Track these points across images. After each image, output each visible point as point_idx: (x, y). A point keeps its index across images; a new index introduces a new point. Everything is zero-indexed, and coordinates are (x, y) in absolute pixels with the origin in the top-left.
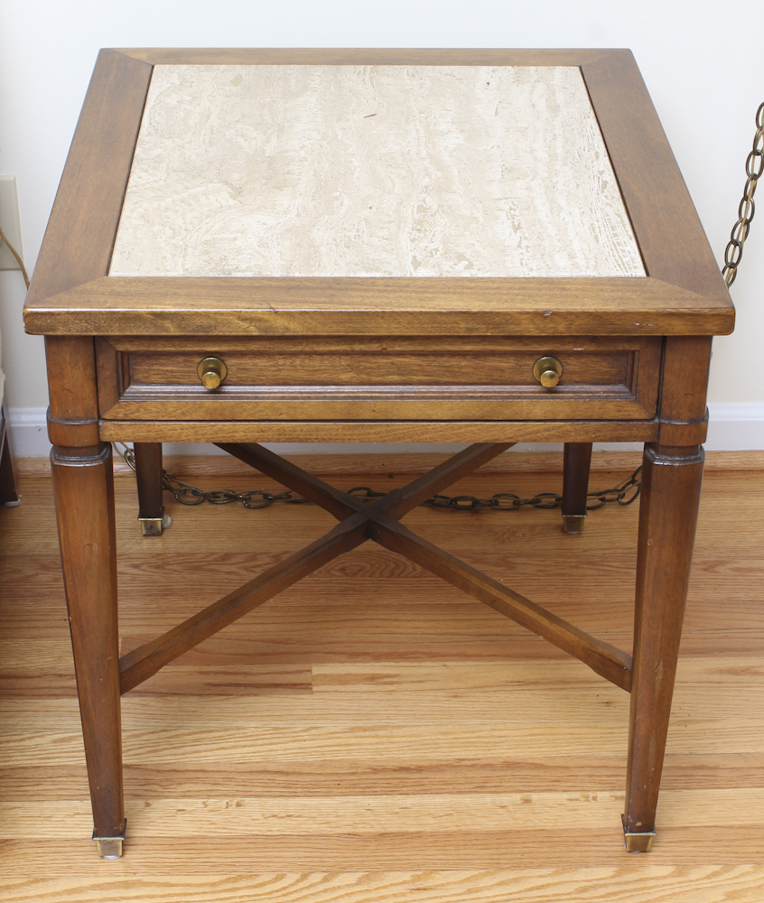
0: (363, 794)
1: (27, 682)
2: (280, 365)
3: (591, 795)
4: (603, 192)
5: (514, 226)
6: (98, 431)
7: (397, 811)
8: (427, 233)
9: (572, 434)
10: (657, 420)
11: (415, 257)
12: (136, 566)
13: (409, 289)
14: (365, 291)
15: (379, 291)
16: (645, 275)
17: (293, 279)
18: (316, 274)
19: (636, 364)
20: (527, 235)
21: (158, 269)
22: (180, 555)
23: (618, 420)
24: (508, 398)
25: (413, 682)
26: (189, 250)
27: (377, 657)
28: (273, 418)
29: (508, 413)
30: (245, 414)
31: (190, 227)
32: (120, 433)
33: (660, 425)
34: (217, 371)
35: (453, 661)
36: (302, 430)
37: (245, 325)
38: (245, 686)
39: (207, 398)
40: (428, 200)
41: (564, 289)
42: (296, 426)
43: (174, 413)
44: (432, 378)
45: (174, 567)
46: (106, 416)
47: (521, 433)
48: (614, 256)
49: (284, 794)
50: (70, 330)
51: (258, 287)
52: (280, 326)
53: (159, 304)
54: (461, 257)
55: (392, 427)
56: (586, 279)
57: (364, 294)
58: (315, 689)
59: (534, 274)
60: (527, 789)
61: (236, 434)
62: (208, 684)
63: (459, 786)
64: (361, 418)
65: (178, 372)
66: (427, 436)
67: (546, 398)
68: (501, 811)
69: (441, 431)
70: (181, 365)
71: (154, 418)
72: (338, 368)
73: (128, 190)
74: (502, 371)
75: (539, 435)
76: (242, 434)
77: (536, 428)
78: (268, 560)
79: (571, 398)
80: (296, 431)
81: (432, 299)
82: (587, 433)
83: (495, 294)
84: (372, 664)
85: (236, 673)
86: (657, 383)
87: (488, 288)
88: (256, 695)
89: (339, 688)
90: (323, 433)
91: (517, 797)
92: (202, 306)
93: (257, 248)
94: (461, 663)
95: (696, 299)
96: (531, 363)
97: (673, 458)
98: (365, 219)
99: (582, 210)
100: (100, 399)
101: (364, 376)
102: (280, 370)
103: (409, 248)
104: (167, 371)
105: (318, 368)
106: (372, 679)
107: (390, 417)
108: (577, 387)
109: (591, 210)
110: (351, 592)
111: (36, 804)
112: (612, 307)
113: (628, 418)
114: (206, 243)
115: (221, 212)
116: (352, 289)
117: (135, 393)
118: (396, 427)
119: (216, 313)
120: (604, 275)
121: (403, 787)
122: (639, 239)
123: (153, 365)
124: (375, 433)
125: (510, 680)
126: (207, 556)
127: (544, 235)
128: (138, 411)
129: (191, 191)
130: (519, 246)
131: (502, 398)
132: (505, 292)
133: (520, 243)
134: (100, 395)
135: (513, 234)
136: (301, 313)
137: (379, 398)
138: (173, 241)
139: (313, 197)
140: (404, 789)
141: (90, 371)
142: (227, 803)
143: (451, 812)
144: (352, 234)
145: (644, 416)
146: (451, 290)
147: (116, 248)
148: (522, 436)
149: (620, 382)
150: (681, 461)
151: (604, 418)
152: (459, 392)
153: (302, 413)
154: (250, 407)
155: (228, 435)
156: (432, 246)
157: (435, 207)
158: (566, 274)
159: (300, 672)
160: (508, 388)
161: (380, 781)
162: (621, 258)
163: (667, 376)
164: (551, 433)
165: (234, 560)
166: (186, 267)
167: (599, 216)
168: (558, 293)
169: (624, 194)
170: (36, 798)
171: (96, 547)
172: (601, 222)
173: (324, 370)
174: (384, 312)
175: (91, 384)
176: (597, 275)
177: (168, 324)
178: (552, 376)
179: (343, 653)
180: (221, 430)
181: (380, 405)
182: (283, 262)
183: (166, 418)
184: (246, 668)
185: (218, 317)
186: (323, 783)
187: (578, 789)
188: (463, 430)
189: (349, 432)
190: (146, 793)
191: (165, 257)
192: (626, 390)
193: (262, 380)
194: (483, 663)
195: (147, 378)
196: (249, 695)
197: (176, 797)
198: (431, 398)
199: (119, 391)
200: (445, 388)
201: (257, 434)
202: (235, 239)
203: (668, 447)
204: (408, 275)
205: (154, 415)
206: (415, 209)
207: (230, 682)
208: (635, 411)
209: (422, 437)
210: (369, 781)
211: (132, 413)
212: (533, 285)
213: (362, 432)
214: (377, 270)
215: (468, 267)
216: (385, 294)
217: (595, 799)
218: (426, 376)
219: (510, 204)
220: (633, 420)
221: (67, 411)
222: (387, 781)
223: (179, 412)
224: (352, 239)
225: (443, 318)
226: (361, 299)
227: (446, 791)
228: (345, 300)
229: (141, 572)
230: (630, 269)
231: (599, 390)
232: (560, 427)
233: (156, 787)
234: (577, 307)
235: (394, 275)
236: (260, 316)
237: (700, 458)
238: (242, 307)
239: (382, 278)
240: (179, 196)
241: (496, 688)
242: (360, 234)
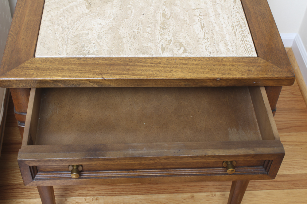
0: (138, 194)
2: (107, 165)
3: (214, 193)
4: (235, 5)
5: (201, 25)
7: (150, 201)
8: (167, 30)
11: (162, 45)
13: (161, 65)
14: (142, 66)
15: (148, 66)
16: (257, 56)
17: (112, 59)
18: (122, 56)
20: (207, 31)
21: (56, 53)
26: (69, 41)
31: (70, 26)
37: (92, 84)
40: (166, 10)
41: (224, 65)
48: (243, 44)
49: (112, 194)
51: (97, 64)
52: (107, 84)
53: (56, 75)
54: (181, 45)
56: (233, 58)
57: (142, 68)
59: (211, 55)
60: (193, 191)
63: (170, 190)
68: (184, 201)
72: (134, 165)
73: (45, 4)
81: (170, 72)
83: (196, 68)
87: (193, 65)
91: (189, 195)
92: (74, 77)
93: (97, 40)
95: (279, 71)
98: (141, 22)
99: (228, 16)
101: (146, 167)
103: (160, 39)
105: (125, 165)
109: (231, 15)
112: (245, 76)
114: (76, 36)
115: (82, 17)
116: (137, 66)
119: (80, 80)
120: (240, 56)
121: (151, 191)
122: (252, 33)
127: (214, 31)
129: (71, 4)
130: (204, 38)
132: (200, 67)
133: (204, 36)
135: (201, 30)
136: (116, 80)
138: (62, 35)
139: (120, 8)
140: (152, 192)
142: (93, 199)
143: (168, 202)
144: (136, 31)
146: (178, 66)
147: (39, 40)
156: (169, 38)
157: (169, 14)
158: (224, 55)
161: (144, 188)
162: (246, 46)
166: (68, 52)
167: (235, 19)
168: (222, 67)
169: (243, 6)
172: (236, 23)
174: (150, 79)
176: (237, 56)
177: (60, 84)
182: (108, 49)
186: (125, 189)
187: (209, 191)
190: (65, 195)
191: (59, 46)
197: (76, 196)
202: (88, 34)
204: (160, 56)
206: (161, 15)
210: (140, 188)
212: (211, 62)
214: (147, 53)
215: (185, 51)
216: (151, 68)
217: (215, 195)
219: (199, 12)
221: (21, 110)
222: (146, 188)
224: (136, 33)
225: (175, 81)
226: (141, 72)
227: (166, 192)
228: (134, 72)
230: (250, 52)
233: (69, 192)
234: (230, 77)
235: (154, 56)
236: (98, 81)
238: (91, 77)
239: (149, 58)
240: (66, 8)
242: (139, 30)
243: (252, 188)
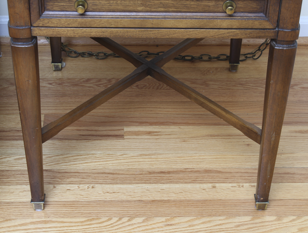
0: (145, 183)
1: (4, 133)
2: (111, 3)
3: (241, 184)
6: (31, 32)
7: (159, 190)
9: (239, 35)
10: (277, 29)
12: (50, 84)
19: (269, 4)
22: (69, 79)
23: (260, 29)
24: (211, 19)
25: (166, 135)
27: (151, 124)
28: (108, 26)
29: (211, 25)
30: (96, 24)
32: (40, 32)
33: (278, 31)
34: (83, 5)
35: (183, 126)
36: (121, 32)
38: (96, 136)
39: (79, 17)
42: (118, 30)
43: (64, 24)
44: (178, 9)
45: (66, 84)
46: (34, 25)
47: (217, 34)
49: (112, 183)
55: (160, 31)
58: (125, 137)
60: (214, 182)
61: (92, 34)
62: (80, 135)
63: (185, 180)
64: (147, 27)
65: (66, 6)
66: (176, 35)
67: (228, 19)
68: (203, 191)
69: (182, 33)
70: (67, 3)
71: (55, 26)
72: (137, 5)
74: (209, 6)
75: (225, 35)
76: (94, 33)
77: (223, 32)
78: (106, 81)
79: (240, 19)
80: (118, 32)
82: (246, 34)
84: (149, 127)
85: (92, 130)
86: (278, 13)
88: (100, 140)
89: (135, 137)
90: (130, 33)
91: (210, 185)
94: (186, 127)
96: (222, 3)
97: (283, 46)
100: (31, 18)
101: (148, 8)
102: (111, 5)
104: (61, 5)
105: (128, 5)
106: (149, 133)
107: (159, 26)
108: (242, 14)
110: (141, 96)
111: (7, 187)
113: (264, 28)
117: (47, 15)
118: (162, 31)
121: (162, 180)
123: (55, 2)
124: (153, 34)
125: (207, 134)
126: (80, 80)
128: (48, 23)
131: (209, 19)
134: (31, 15)
137: (155, 18)
140: (163, 181)
141: (27, 5)
142: (88, 187)
143: (182, 191)
145: (271, 27)
148: (217, 35)
149: (261, 12)
150: (287, 47)
151: (254, 28)
152: (190, 16)
153: (121, 24)
154: (98, 21)
155: (88, 34)
159: (119, 130)
160: (212, 14)
161: (152, 178)
163: (282, 10)
164: (230, 34)
165: (92, 82)
170: (7, 184)
171: (30, 81)
173: (131, 5)
175: (27, 11)
178: (231, 9)
179: (137, 122)
180: (85, 32)
181: (155, 21)
183: (61, 26)
184: (96, 128)
186: (128, 178)
187: (235, 182)
188: (191, 33)
189: (141, 33)
190: (54, 182)
192: (264, 16)
193: (103, 10)
194: (196, 127)
195: (52, 8)
196: (97, 140)
197: (67, 184)
198: (178, 18)
199: (40, 14)
200: (184, 14)
201: (101, 34)
203: (281, 41)
205: (55, 25)
207: (90, 134)
208: (267, 25)
209: (173, 35)
210: (148, 178)
211: (46, 24)
213: (147, 33)
217: (243, 186)
218: (175, 8)
220: (266, 29)
221: (17, 23)
222: (155, 178)
223: (67, 23)
227: (180, 182)
229: (53, 86)
231: (252, 15)
232: (234, 32)
233: (58, 179)
237: (295, 46)
241: (201, 138)
243: (291, 180)
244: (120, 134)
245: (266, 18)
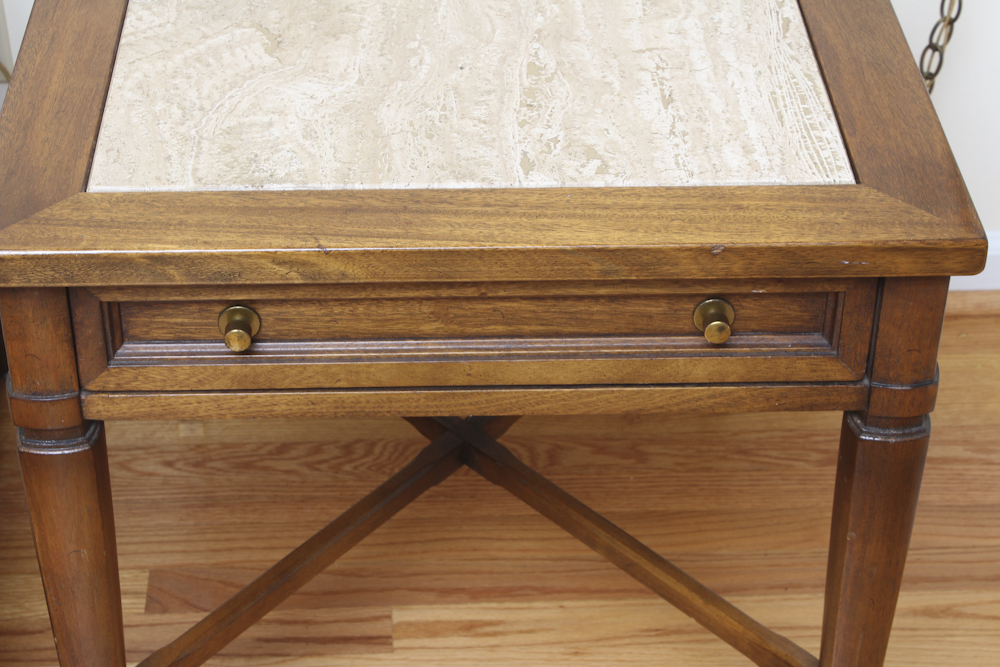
1: (25, 641)
2: (336, 315)
4: (785, 37)
5: (663, 96)
6: (81, 408)
8: (542, 111)
9: (747, 401)
10: (866, 382)
11: (525, 154)
12: (169, 464)
13: (518, 210)
14: (456, 213)
15: (476, 213)
16: (853, 182)
17: (352, 194)
18: (385, 185)
19: (840, 309)
20: (682, 113)
21: (158, 179)
22: (225, 446)
23: (811, 383)
24: (657, 355)
25: (521, 632)
26: (205, 144)
27: (476, 595)
28: (327, 385)
29: (657, 375)
30: (287, 381)
31: (207, 104)
32: (111, 408)
33: (870, 390)
34: (245, 326)
35: (572, 599)
36: (368, 402)
37: (283, 270)
38: (307, 640)
39: (234, 361)
40: (542, 53)
41: (740, 208)
42: (360, 396)
43: (187, 382)
44: (550, 328)
45: (218, 464)
46: (91, 387)
47: (676, 401)
48: (807, 149)
50: (29, 281)
51: (302, 209)
52: (334, 269)
53: (158, 241)
54: (591, 153)
55: (495, 396)
56: (770, 188)
57: (454, 220)
58: (396, 644)
59: (695, 182)
61: (276, 408)
62: (259, 640)
64: (451, 383)
65: (191, 324)
66: (544, 406)
67: (711, 355)
69: (564, 400)
70: (195, 316)
71: (159, 389)
72: (418, 317)
73: (123, 41)
74: (650, 317)
75: (701, 403)
76: (284, 407)
77: (696, 395)
78: (336, 452)
79: (747, 354)
80: (360, 402)
81: (550, 228)
82: (768, 400)
83: (641, 217)
84: (469, 605)
85: (295, 622)
86: (868, 334)
87: (632, 208)
88: (320, 655)
89: (426, 642)
90: (399, 405)
92: (220, 244)
93: (301, 140)
94: (582, 603)
95: (930, 224)
96: (691, 306)
97: (887, 432)
98: (454, 88)
99: (757, 69)
100: (81, 366)
101: (456, 327)
102: (335, 321)
103: (517, 137)
104: (176, 324)
105: (389, 317)
106: (469, 628)
107: (492, 382)
108: (755, 338)
109: (770, 67)
110: (442, 498)
112: (810, 240)
113: (825, 379)
114: (229, 131)
115: (251, 77)
116: (437, 212)
117: (130, 355)
118: (501, 396)
119: (240, 255)
120: (796, 182)
122: (840, 117)
123: (154, 316)
124: (471, 404)
125: (646, 627)
126: (260, 448)
127: (707, 112)
128: (136, 379)
129: (210, 42)
130: (672, 132)
131: (650, 355)
132: (655, 213)
133: (673, 126)
134: (81, 359)
135: (663, 111)
136: (365, 253)
137: (477, 357)
138: (182, 129)
139: (382, 49)
141: (63, 330)
144: (436, 114)
145: (848, 376)
146: (579, 211)
147: (100, 142)
148: (677, 404)
149: (816, 330)
150: (897, 436)
151: (793, 379)
152: (590, 348)
153: (369, 379)
154: (294, 372)
155: (265, 409)
156: (549, 134)
157: (552, 65)
158: (741, 181)
159: (378, 618)
160: (659, 340)
162: (817, 152)
163: (884, 326)
164: (718, 400)
165: (293, 453)
166: (199, 174)
167: (782, 78)
168: (731, 214)
169: (814, 39)
171: (85, 553)
172: (784, 90)
173: (398, 319)
174: (482, 250)
175: (67, 347)
176: (785, 182)
177: (171, 270)
178: (721, 329)
179: (432, 590)
180: (254, 403)
181: (478, 367)
182: (339, 165)
183: (176, 388)
184: (308, 614)
185: (243, 260)
188: (594, 399)
189: (435, 403)
191: (169, 158)
192: (825, 342)
193: (311, 333)
194: (611, 602)
195: (147, 333)
196: (311, 655)
198: (550, 356)
199: (108, 352)
200: (569, 342)
201: (305, 408)
202: (271, 124)
203: (880, 417)
204: (516, 185)
205: (159, 384)
206: (524, 70)
207: (288, 635)
208: (836, 371)
209: (537, 407)
211: (128, 383)
212: (694, 201)
213: (453, 402)
214: (472, 176)
215: (603, 170)
216: (484, 219)
218: (542, 325)
219: (657, 59)
220: (832, 382)
221: (34, 383)
223: (194, 380)
224: (437, 122)
225: (567, 258)
226: (449, 228)
228: (427, 230)
230: (832, 171)
231: (786, 342)
232: (730, 393)
234: (760, 240)
235: (496, 185)
236: (304, 258)
237: (924, 431)
238: (279, 246)
239: (480, 191)
240: (193, 51)
241: (627, 641)
242: (447, 113)
244: (380, 634)
245: (833, 350)
